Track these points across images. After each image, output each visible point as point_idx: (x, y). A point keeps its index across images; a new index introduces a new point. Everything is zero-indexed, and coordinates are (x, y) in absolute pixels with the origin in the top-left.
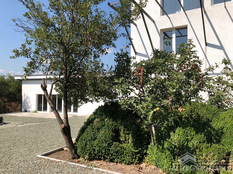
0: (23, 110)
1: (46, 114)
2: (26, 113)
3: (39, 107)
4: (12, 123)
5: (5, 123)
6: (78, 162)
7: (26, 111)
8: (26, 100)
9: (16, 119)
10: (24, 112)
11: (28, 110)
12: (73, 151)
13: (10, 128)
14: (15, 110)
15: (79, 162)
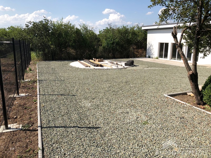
0: (147, 56)
1: (167, 60)
2: (149, 58)
3: (160, 54)
4: (140, 65)
5: (135, 66)
6: (203, 108)
7: (149, 57)
8: (150, 47)
9: (143, 63)
10: (148, 58)
11: (151, 56)
12: (199, 98)
13: (139, 70)
14: (141, 56)
15: (205, 108)
